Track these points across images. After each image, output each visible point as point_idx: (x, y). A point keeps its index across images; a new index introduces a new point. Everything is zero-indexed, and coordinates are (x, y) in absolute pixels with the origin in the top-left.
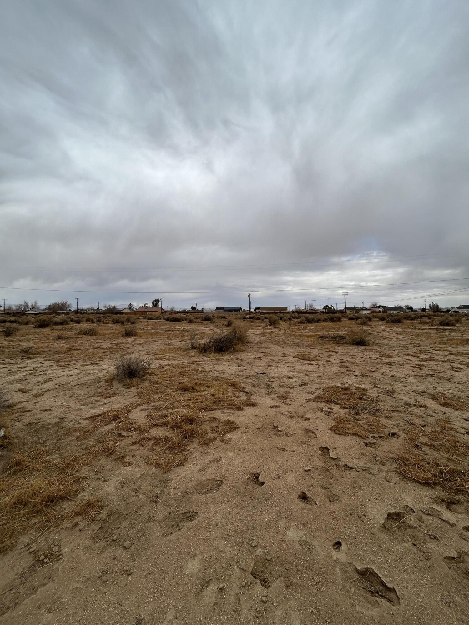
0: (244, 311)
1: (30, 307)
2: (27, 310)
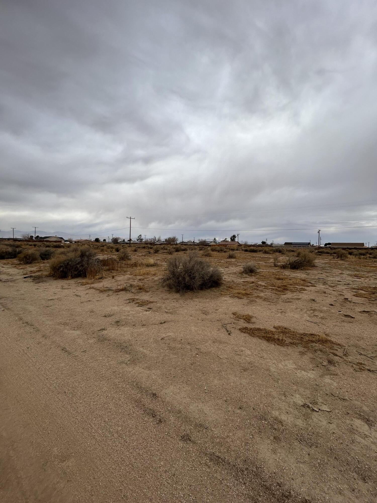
0: (313, 245)
1: (157, 240)
2: (156, 241)
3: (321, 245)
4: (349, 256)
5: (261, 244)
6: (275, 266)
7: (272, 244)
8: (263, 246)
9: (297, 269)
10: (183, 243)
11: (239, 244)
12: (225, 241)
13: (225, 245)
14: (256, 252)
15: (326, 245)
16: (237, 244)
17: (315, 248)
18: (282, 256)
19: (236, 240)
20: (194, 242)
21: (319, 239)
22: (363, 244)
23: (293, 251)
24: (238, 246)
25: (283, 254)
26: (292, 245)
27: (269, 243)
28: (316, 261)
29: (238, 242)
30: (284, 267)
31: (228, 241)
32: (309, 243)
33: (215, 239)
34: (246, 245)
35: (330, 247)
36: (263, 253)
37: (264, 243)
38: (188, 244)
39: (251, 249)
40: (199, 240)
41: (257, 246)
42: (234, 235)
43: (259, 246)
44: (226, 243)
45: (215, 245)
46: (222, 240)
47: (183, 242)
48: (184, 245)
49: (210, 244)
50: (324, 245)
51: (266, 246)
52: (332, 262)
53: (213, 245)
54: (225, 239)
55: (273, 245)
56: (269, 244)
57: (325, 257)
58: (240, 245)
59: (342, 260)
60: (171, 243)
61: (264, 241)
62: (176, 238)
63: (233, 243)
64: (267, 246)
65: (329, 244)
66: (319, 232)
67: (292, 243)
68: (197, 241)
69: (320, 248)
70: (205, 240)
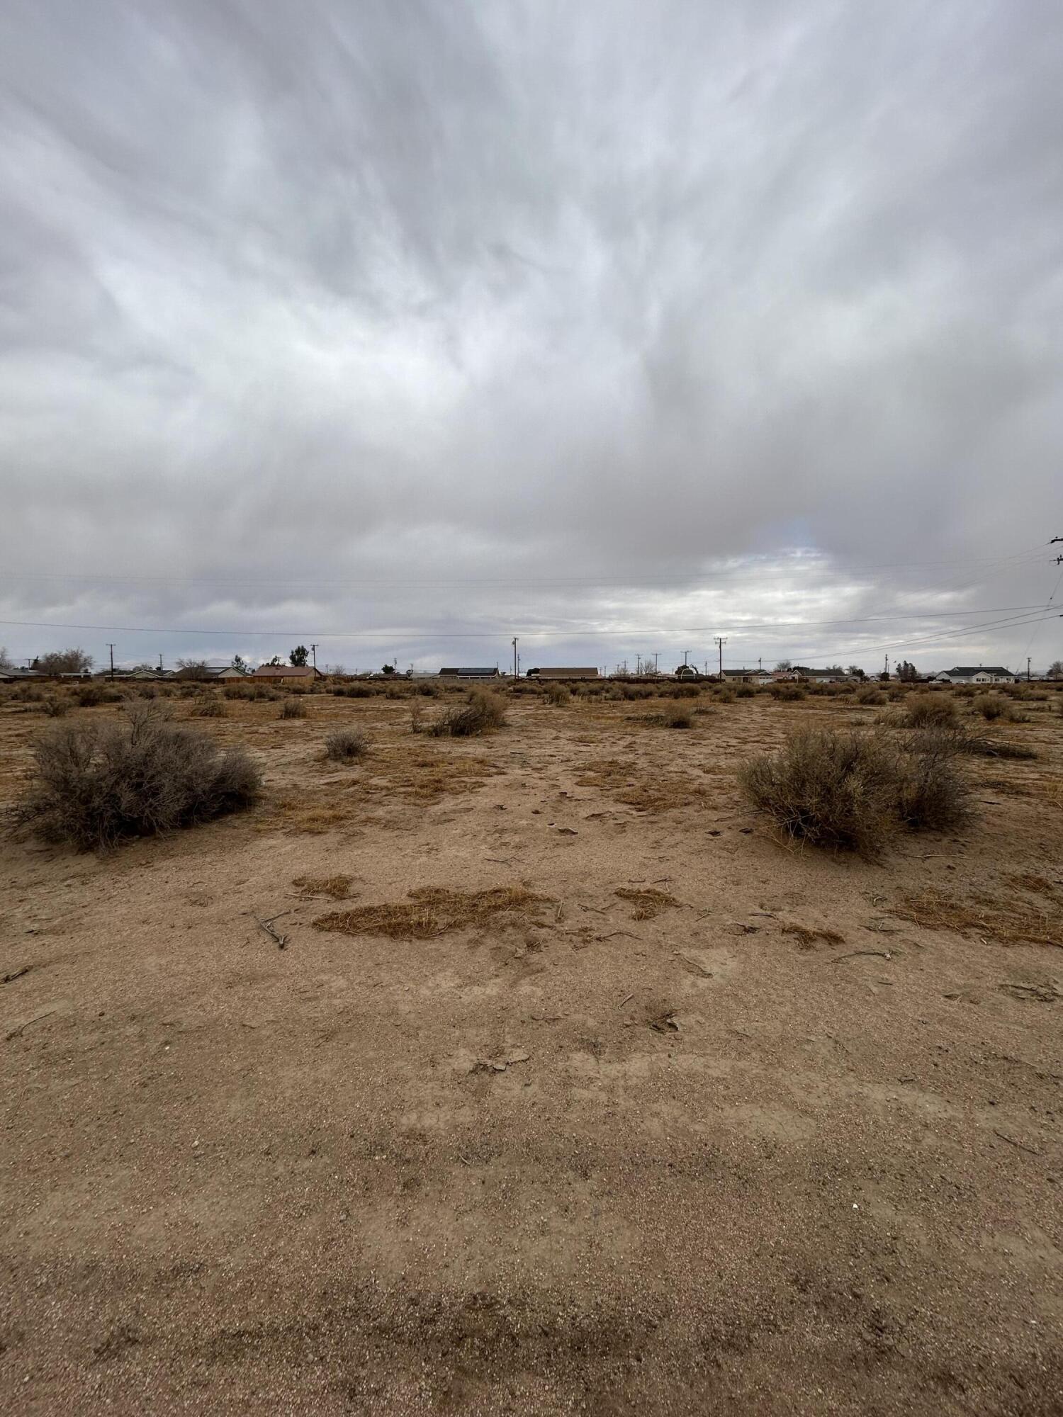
0: (503, 675)
3: (520, 675)
4: (571, 697)
5: (383, 672)
6: (416, 731)
7: (409, 673)
8: (387, 679)
9: (468, 734)
10: (113, 675)
11: (318, 675)
12: (273, 664)
13: (275, 680)
14: (368, 697)
15: (530, 672)
16: (312, 675)
17: (507, 680)
18: (434, 705)
19: (309, 661)
20: (159, 669)
21: (517, 658)
22: (595, 671)
23: (460, 690)
24: (316, 679)
25: (436, 698)
26: (459, 674)
27: (401, 669)
28: (510, 712)
29: (316, 670)
30: (436, 733)
31: (284, 666)
32: (496, 670)
33: (238, 660)
34: (339, 678)
35: (537, 679)
36: (388, 698)
37: (388, 670)
38: (137, 677)
39: (353, 689)
40: (180, 664)
41: (371, 679)
42: (301, 646)
43: (377, 678)
44: (278, 673)
45: (238, 680)
46: (263, 662)
47: (114, 670)
48: (121, 679)
49: (220, 676)
50: (525, 675)
51: (395, 679)
52: (540, 712)
53: (231, 680)
54: (275, 660)
55: (413, 676)
56: (403, 673)
57: (528, 701)
58: (321, 678)
59: (560, 706)
60: (63, 675)
61: (389, 665)
62: (85, 655)
63: (299, 670)
64: (399, 677)
65: (536, 671)
66: (514, 643)
67: (457, 670)
68: (171, 666)
69: (519, 680)
70: (203, 663)
